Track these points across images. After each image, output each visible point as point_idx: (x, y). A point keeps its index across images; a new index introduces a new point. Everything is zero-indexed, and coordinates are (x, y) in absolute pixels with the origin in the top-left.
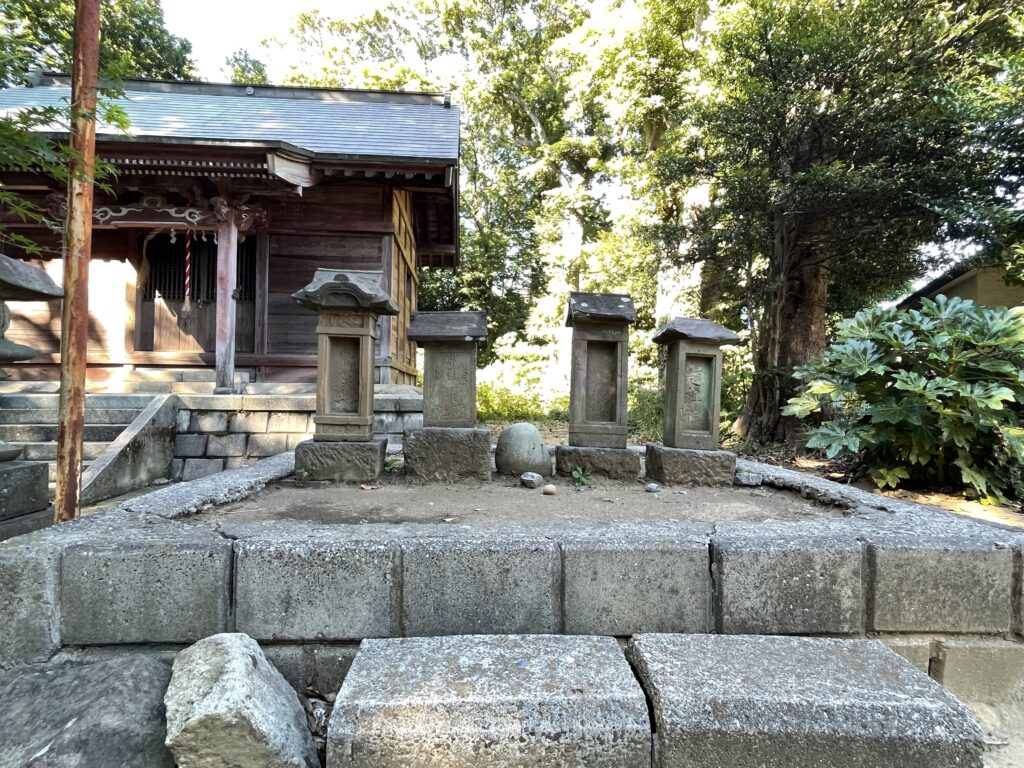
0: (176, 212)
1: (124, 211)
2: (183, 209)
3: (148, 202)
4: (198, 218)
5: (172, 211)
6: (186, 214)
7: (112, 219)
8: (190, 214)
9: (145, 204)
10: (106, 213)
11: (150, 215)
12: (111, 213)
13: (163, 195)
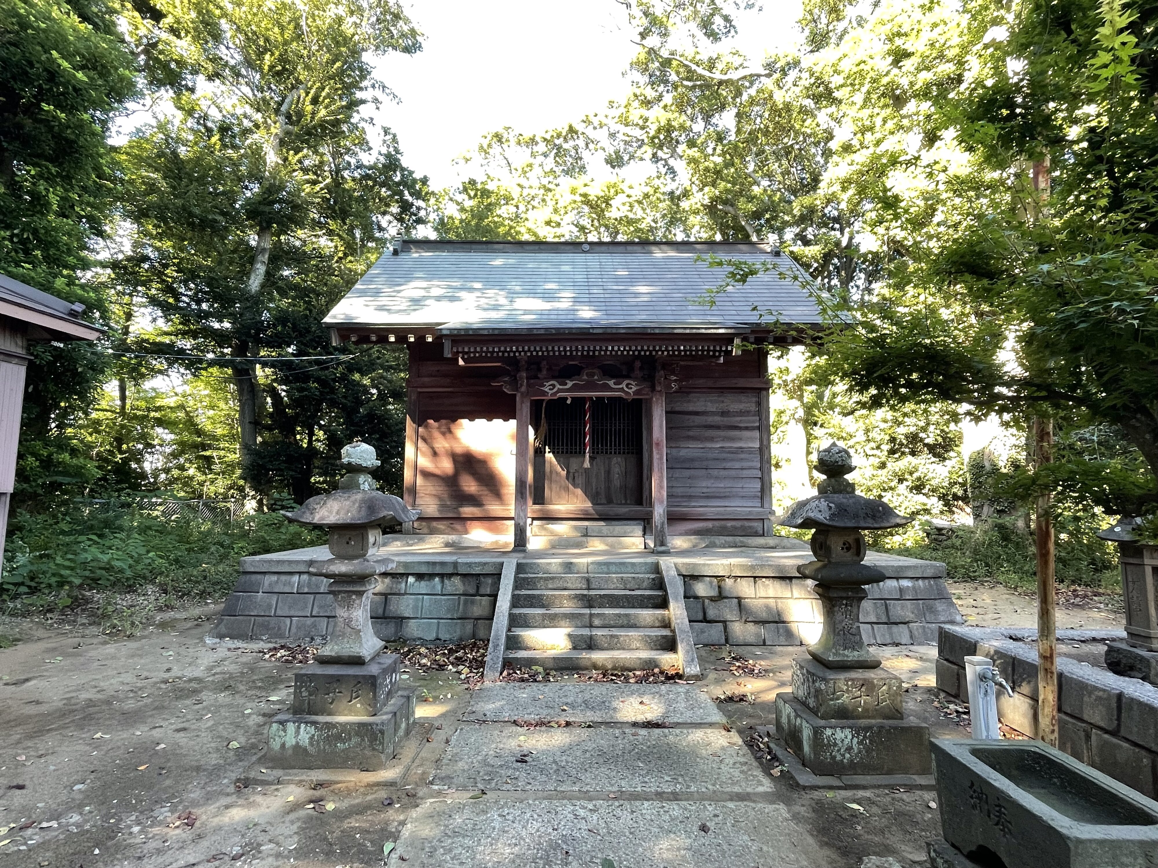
0: (615, 384)
1: (570, 384)
2: (621, 380)
3: (587, 375)
4: (634, 389)
5: (611, 383)
6: (623, 385)
7: (560, 390)
8: (627, 385)
9: (585, 377)
10: (554, 386)
11: (591, 386)
12: (558, 386)
13: (599, 367)
